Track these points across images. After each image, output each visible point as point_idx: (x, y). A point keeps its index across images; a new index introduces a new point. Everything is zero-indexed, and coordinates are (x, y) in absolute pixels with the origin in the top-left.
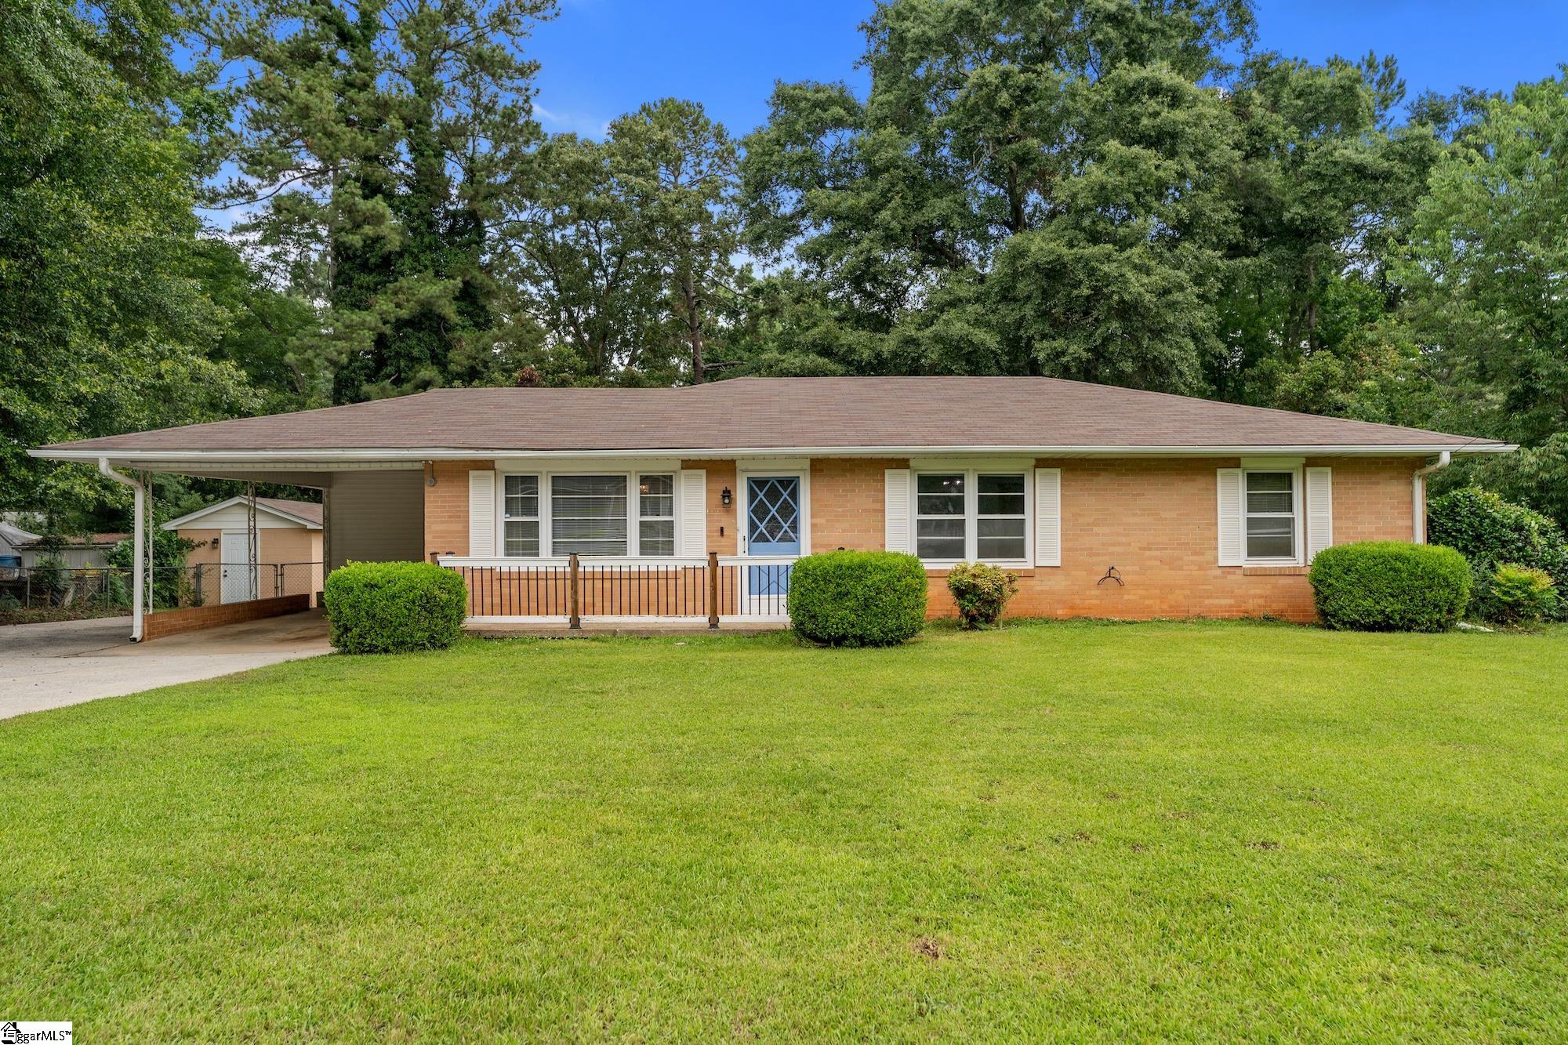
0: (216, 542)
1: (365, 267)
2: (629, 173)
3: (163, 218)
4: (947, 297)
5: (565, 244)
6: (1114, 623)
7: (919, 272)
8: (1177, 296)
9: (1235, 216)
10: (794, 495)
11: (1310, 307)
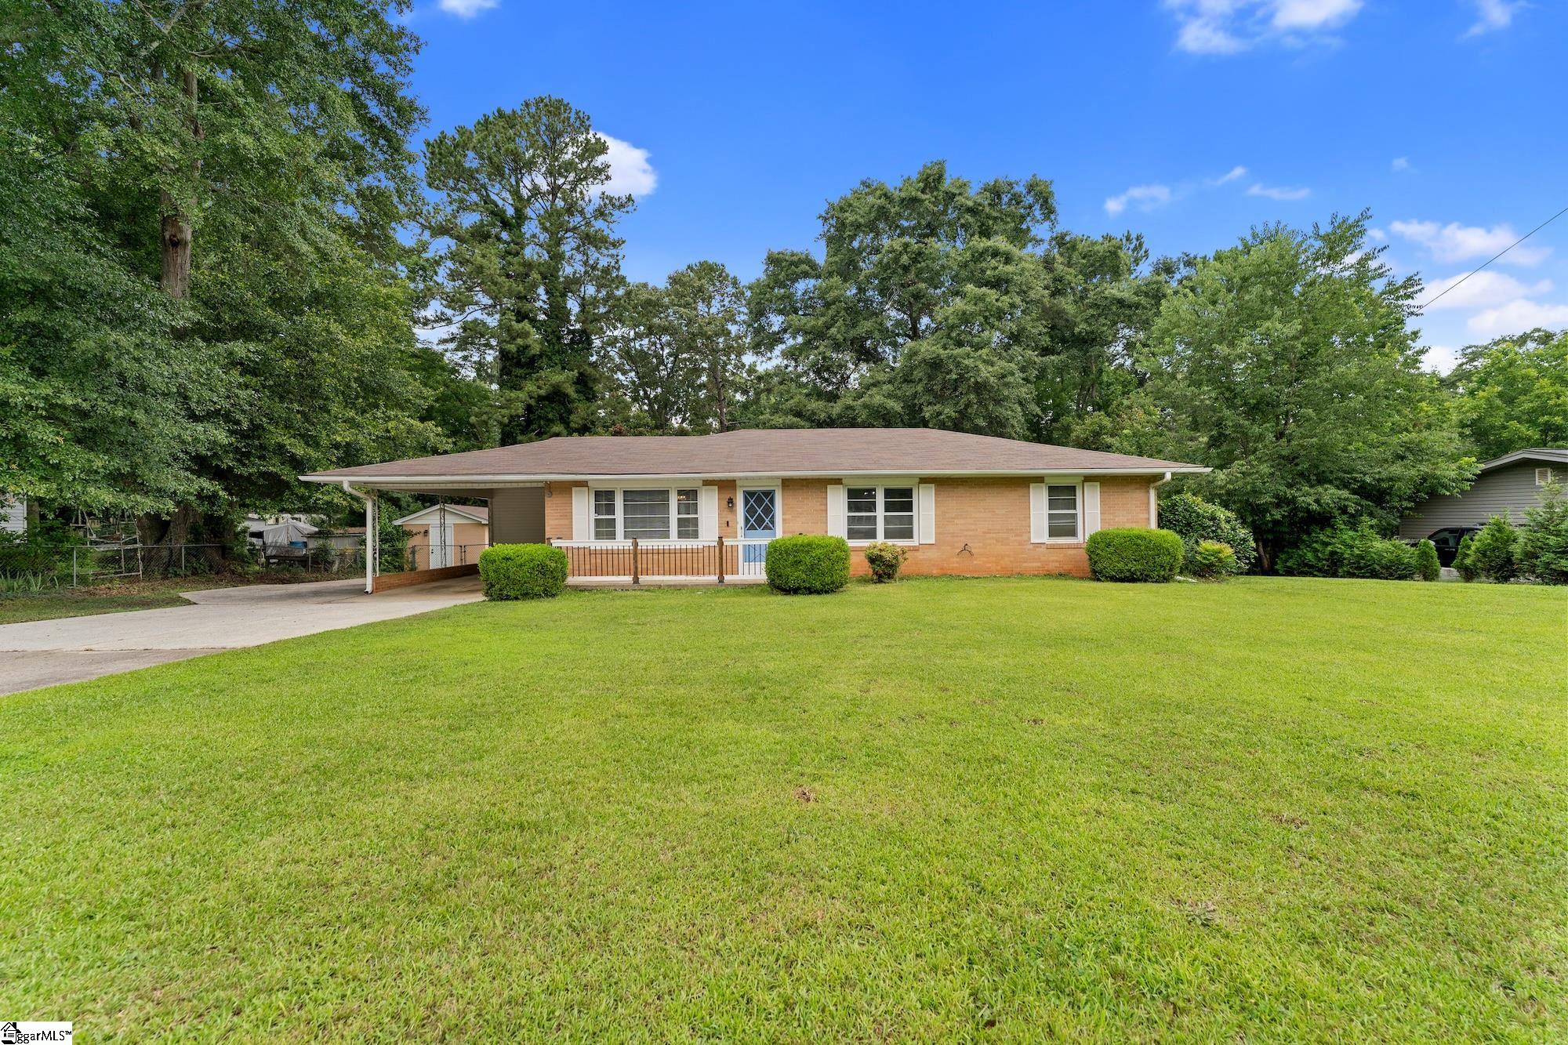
0: (426, 532)
1: (519, 364)
2: (680, 306)
3: (389, 334)
4: (871, 381)
5: (642, 350)
6: (967, 578)
7: (856, 365)
8: (1010, 379)
9: (1045, 330)
10: (772, 501)
11: (1093, 385)
